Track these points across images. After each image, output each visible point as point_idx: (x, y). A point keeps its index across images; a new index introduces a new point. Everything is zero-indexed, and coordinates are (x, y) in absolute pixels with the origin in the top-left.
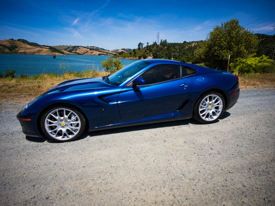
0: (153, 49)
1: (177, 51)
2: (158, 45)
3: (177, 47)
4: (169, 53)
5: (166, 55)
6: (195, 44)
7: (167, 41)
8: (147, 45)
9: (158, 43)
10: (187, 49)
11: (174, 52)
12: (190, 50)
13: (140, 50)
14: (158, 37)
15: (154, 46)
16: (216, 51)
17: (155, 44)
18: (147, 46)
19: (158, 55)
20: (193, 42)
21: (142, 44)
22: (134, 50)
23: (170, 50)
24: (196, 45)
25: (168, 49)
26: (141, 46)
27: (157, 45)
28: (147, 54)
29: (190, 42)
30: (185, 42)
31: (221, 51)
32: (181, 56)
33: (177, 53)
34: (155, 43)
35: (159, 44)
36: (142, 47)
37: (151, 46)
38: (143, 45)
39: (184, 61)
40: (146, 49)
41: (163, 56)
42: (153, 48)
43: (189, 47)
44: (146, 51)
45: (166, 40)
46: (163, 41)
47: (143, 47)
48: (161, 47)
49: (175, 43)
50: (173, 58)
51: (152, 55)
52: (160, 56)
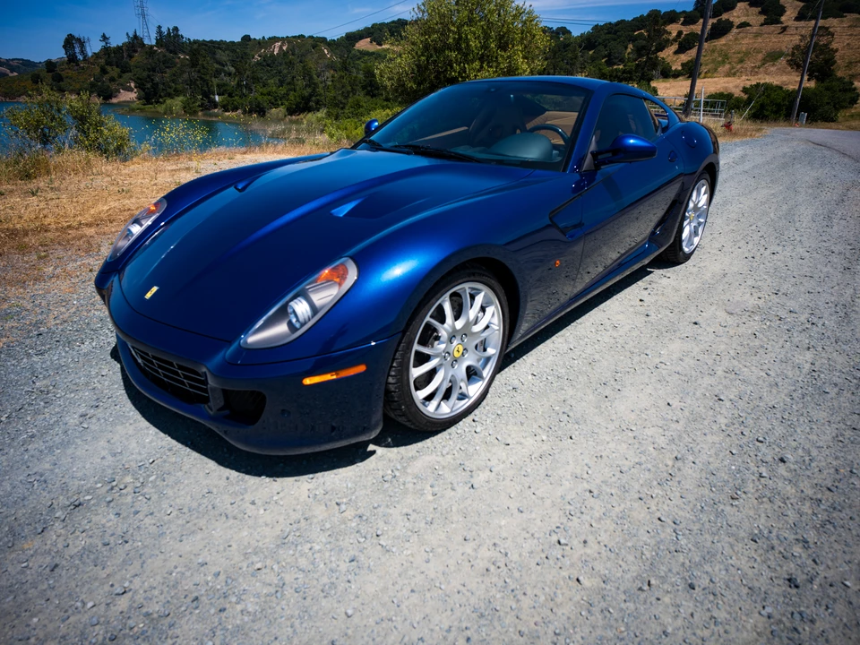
0: (132, 63)
1: (226, 68)
2: (152, 47)
3: (223, 56)
4: (201, 78)
5: (191, 83)
6: (281, 47)
7: (180, 33)
8: (104, 44)
9: (150, 40)
10: (258, 64)
11: (218, 73)
12: (268, 65)
13: (78, 65)
14: (144, 16)
15: (136, 51)
16: (452, 67)
17: (135, 43)
18: (106, 51)
19: (157, 84)
20: (274, 39)
21: (82, 43)
22: (50, 65)
23: (204, 68)
24: (284, 48)
25: (194, 64)
26: (77, 50)
27: (144, 45)
28: (112, 80)
29: (264, 37)
30: (246, 38)
31: (466, 66)
32: (247, 86)
33: (227, 79)
34: (136, 37)
35: (154, 42)
36: (83, 52)
37: (119, 48)
38: (87, 45)
39: (259, 103)
40: (102, 61)
41: (179, 87)
42: (131, 57)
43: (264, 58)
44: (104, 71)
45: (176, 29)
46: (164, 30)
47: (90, 54)
48: (165, 56)
49: (212, 42)
50: (219, 95)
51: (133, 85)
52: (169, 90)
